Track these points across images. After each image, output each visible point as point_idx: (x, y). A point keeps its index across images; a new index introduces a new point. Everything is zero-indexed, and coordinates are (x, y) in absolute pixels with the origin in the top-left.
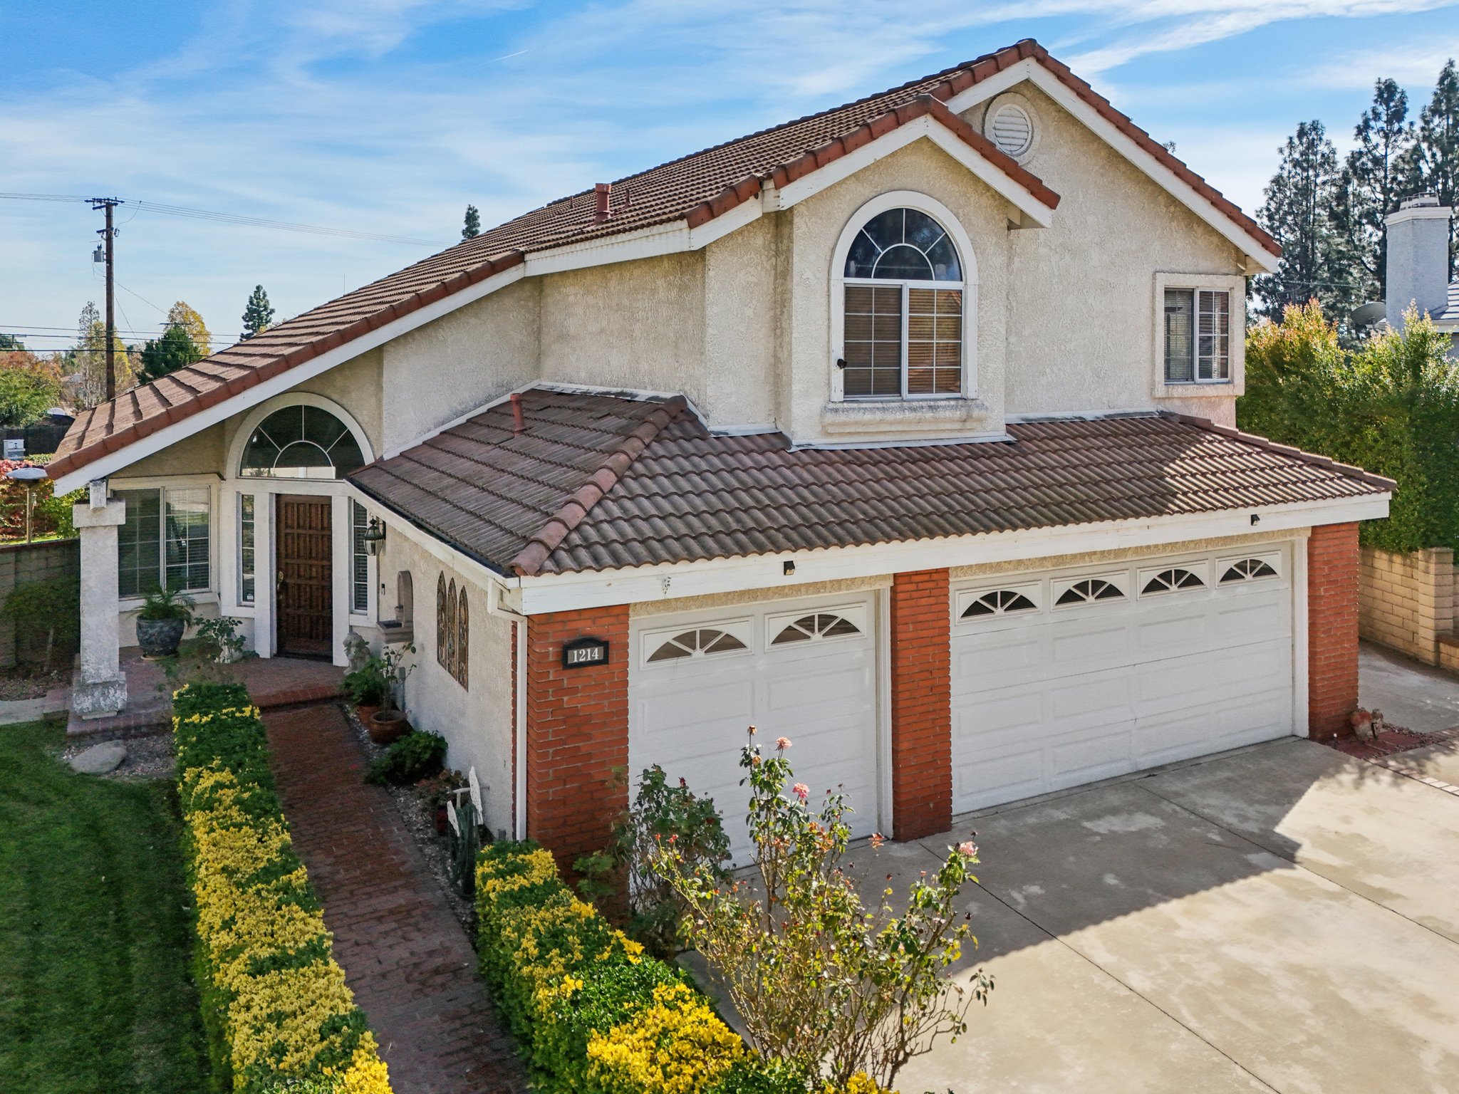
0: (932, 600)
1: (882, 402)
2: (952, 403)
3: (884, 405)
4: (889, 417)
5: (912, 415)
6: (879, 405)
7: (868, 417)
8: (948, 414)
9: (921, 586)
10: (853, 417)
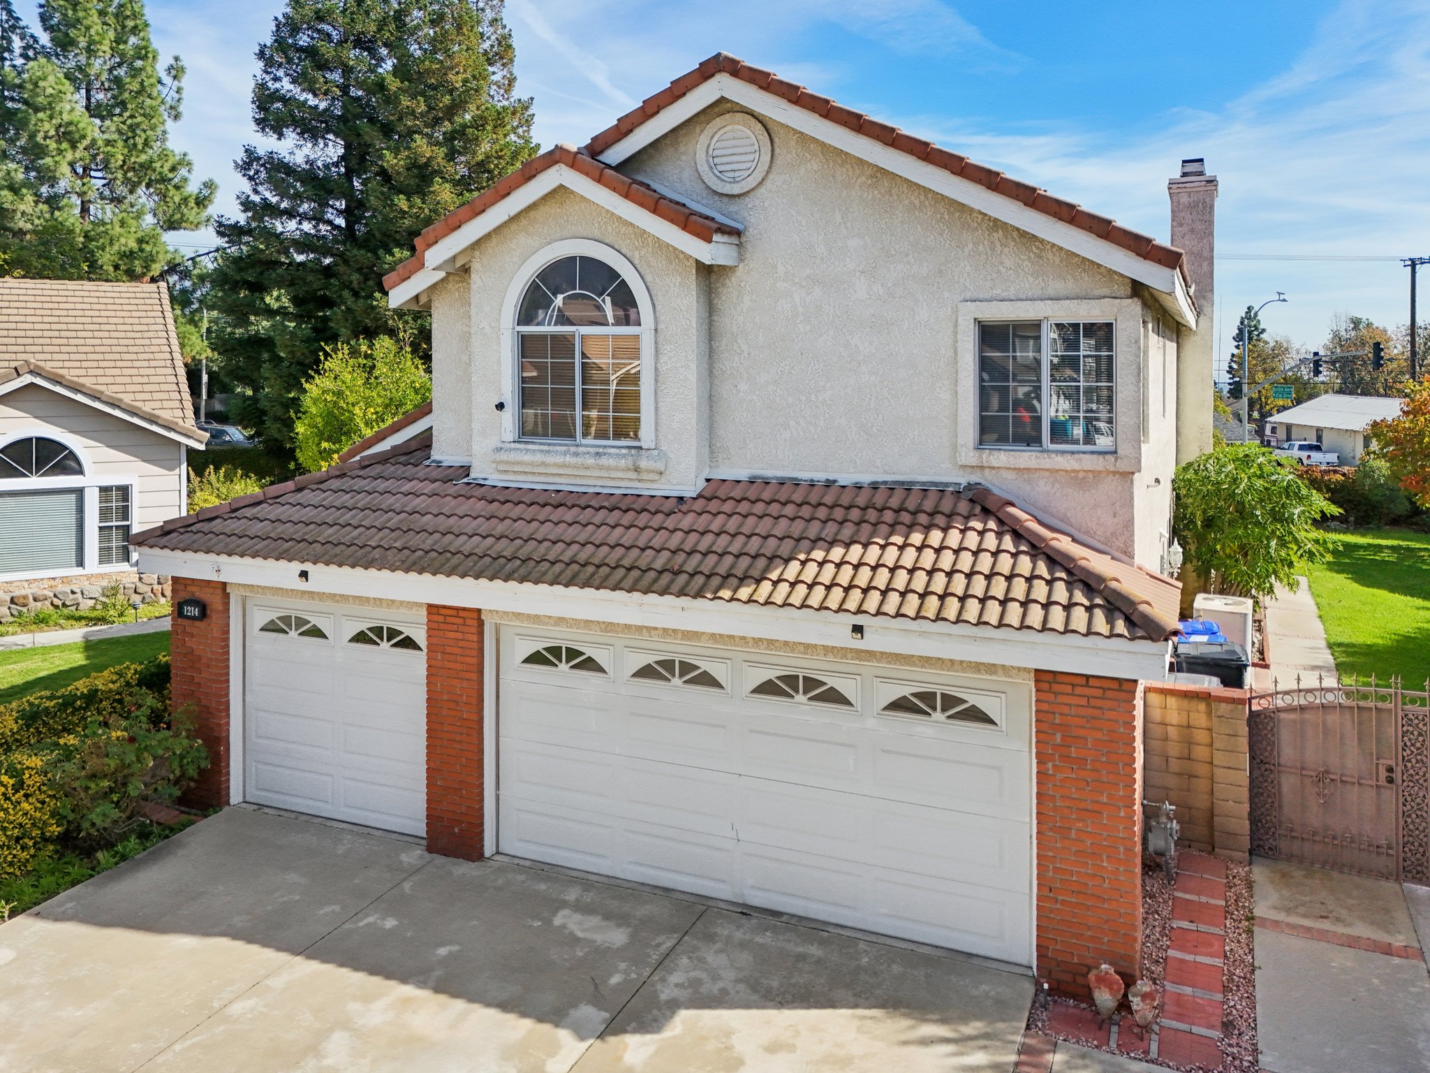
0: (459, 636)
1: (549, 445)
2: (624, 451)
3: (551, 448)
4: (550, 459)
5: (574, 460)
6: (546, 448)
7: (527, 458)
8: (612, 462)
9: (449, 620)
10: (513, 457)
